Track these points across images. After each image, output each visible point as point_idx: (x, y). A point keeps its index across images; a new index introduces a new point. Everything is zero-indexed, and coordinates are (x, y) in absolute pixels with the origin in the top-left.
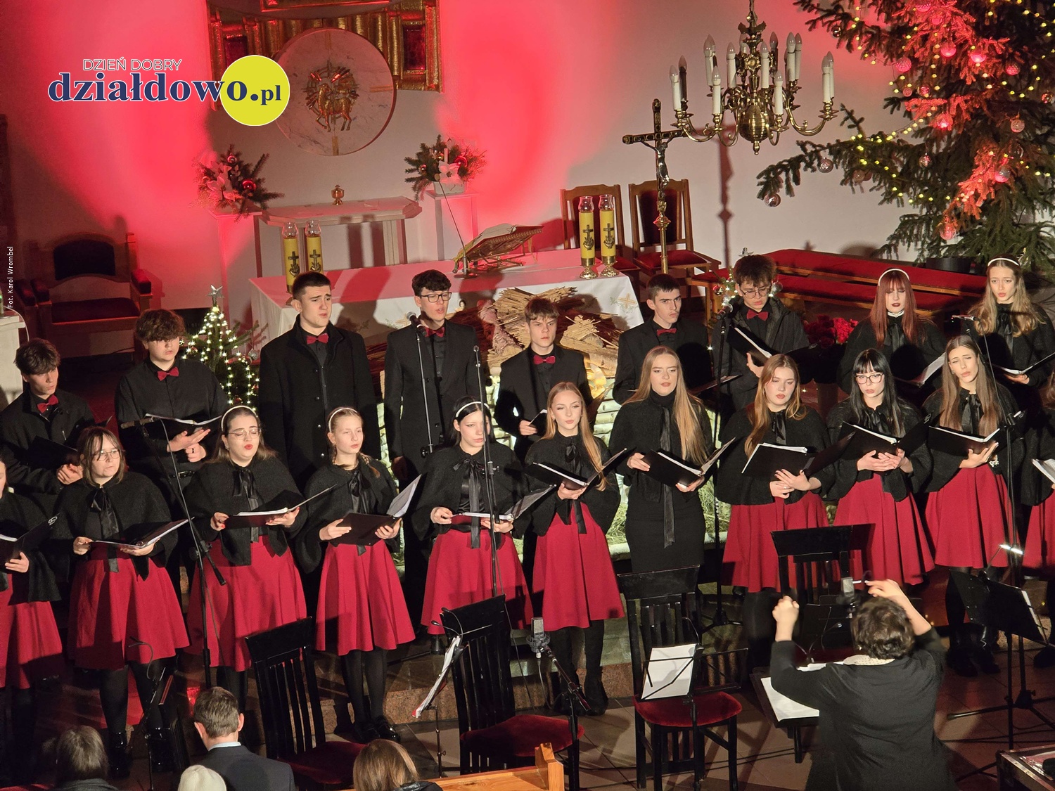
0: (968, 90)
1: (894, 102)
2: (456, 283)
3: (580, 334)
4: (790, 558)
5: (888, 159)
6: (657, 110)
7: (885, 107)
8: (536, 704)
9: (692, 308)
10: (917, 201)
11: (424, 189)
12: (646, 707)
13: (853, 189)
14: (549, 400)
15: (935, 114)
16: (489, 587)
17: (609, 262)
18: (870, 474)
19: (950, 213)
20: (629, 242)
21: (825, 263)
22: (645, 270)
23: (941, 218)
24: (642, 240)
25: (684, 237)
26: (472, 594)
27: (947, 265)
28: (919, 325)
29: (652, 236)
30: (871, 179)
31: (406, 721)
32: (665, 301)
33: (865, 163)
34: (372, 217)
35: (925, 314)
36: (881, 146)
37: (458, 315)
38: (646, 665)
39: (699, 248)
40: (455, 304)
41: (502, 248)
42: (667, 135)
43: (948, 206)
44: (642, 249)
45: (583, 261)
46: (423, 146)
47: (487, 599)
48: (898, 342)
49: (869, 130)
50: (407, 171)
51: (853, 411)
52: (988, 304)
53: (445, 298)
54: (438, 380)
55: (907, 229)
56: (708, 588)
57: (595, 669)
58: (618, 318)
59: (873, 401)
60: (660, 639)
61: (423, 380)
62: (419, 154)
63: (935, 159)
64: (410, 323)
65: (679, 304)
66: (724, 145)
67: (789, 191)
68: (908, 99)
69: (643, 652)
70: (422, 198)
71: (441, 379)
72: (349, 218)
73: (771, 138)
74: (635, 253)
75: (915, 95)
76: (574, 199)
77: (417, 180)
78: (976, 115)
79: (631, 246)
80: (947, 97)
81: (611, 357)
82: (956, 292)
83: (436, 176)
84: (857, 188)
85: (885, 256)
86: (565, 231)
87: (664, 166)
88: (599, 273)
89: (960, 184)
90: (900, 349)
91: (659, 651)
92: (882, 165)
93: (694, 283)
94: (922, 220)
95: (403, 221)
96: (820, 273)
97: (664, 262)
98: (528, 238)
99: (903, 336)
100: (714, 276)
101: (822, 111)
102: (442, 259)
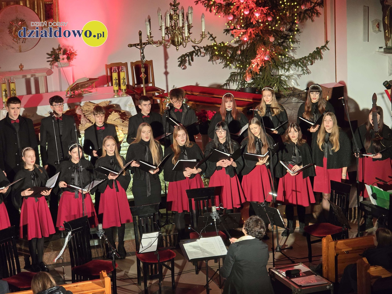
0: (254, 26)
1: (227, 31)
2: (66, 100)
3: (114, 118)
4: (193, 199)
5: (225, 52)
6: (140, 34)
7: (224, 33)
8: (100, 256)
9: (155, 107)
10: (236, 67)
11: (54, 65)
12: (141, 255)
13: (213, 63)
14: (103, 143)
15: (242, 35)
16: (81, 212)
17: (124, 91)
18: (221, 168)
19: (248, 71)
20: (131, 83)
21: (204, 90)
22: (137, 93)
23: (245, 73)
24: (136, 83)
25: (151, 81)
26: (75, 215)
27: (247, 90)
28: (238, 113)
29: (139, 81)
30: (220, 59)
31: (51, 263)
32: (145, 105)
33: (217, 53)
34: (35, 75)
35: (240, 109)
36: (223, 47)
37: (67, 112)
38: (141, 240)
39: (157, 85)
40: (66, 108)
41: (83, 86)
42: (144, 44)
43: (247, 69)
44: (136, 86)
45: (114, 91)
46: (53, 49)
47: (81, 217)
48: (230, 120)
49: (218, 41)
50: (47, 58)
51: (215, 145)
52: (263, 105)
53: (62, 105)
54: (60, 136)
55: (233, 77)
56: (163, 211)
57: (122, 242)
58: (128, 112)
59: (222, 141)
60: (145, 230)
61: (55, 136)
62: (52, 52)
63: (242, 52)
64: (50, 115)
65: (150, 106)
66: (165, 48)
67: (190, 64)
68: (232, 30)
69: (139, 235)
70: (53, 68)
71: (61, 136)
72: (26, 76)
73: (183, 45)
74: (133, 87)
75: (235, 28)
76: (111, 68)
77: (51, 61)
78: (257, 35)
79: (132, 85)
80: (246, 29)
81: (125, 126)
82: (251, 100)
83: (58, 60)
84: (214, 62)
85: (225, 87)
86: (107, 79)
87: (144, 55)
88: (120, 95)
89: (252, 61)
90: (231, 122)
91: (146, 235)
92: (223, 54)
93: (155, 98)
94: (238, 74)
95: (46, 77)
96: (201, 94)
97: (144, 91)
98: (93, 82)
99: (232, 118)
100: (163, 96)
101: (201, 35)
102: (61, 91)
